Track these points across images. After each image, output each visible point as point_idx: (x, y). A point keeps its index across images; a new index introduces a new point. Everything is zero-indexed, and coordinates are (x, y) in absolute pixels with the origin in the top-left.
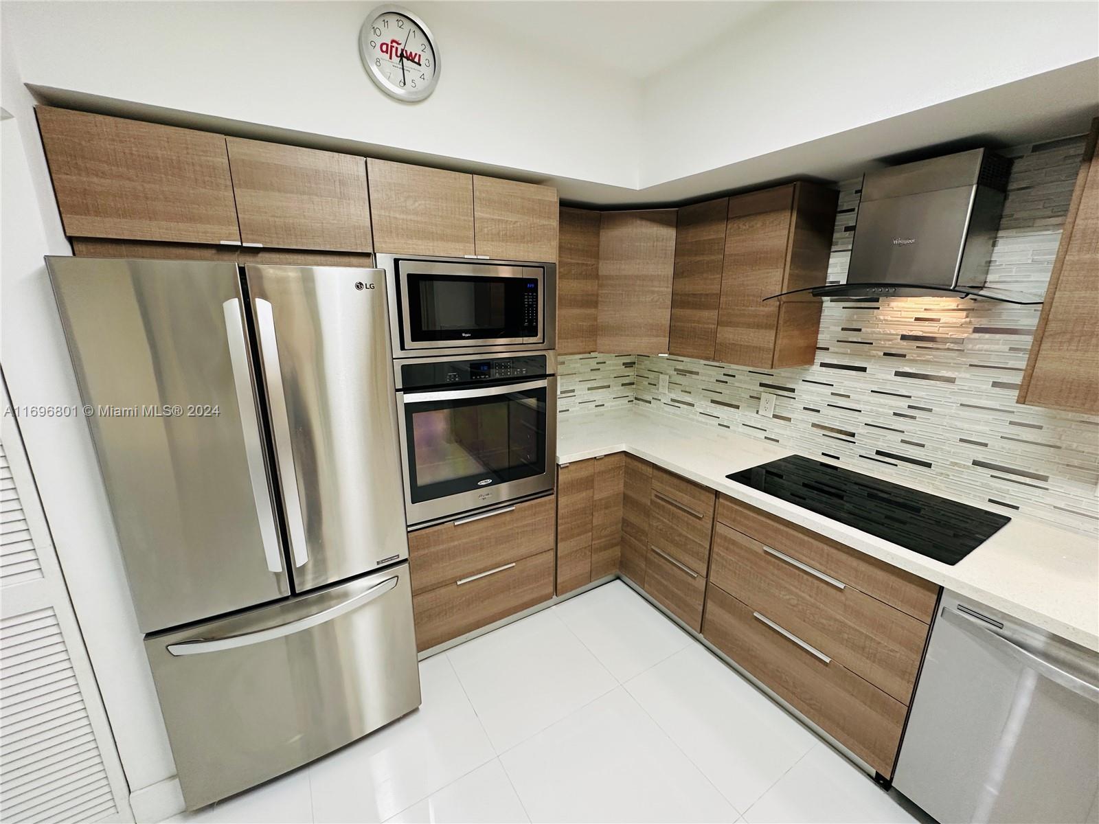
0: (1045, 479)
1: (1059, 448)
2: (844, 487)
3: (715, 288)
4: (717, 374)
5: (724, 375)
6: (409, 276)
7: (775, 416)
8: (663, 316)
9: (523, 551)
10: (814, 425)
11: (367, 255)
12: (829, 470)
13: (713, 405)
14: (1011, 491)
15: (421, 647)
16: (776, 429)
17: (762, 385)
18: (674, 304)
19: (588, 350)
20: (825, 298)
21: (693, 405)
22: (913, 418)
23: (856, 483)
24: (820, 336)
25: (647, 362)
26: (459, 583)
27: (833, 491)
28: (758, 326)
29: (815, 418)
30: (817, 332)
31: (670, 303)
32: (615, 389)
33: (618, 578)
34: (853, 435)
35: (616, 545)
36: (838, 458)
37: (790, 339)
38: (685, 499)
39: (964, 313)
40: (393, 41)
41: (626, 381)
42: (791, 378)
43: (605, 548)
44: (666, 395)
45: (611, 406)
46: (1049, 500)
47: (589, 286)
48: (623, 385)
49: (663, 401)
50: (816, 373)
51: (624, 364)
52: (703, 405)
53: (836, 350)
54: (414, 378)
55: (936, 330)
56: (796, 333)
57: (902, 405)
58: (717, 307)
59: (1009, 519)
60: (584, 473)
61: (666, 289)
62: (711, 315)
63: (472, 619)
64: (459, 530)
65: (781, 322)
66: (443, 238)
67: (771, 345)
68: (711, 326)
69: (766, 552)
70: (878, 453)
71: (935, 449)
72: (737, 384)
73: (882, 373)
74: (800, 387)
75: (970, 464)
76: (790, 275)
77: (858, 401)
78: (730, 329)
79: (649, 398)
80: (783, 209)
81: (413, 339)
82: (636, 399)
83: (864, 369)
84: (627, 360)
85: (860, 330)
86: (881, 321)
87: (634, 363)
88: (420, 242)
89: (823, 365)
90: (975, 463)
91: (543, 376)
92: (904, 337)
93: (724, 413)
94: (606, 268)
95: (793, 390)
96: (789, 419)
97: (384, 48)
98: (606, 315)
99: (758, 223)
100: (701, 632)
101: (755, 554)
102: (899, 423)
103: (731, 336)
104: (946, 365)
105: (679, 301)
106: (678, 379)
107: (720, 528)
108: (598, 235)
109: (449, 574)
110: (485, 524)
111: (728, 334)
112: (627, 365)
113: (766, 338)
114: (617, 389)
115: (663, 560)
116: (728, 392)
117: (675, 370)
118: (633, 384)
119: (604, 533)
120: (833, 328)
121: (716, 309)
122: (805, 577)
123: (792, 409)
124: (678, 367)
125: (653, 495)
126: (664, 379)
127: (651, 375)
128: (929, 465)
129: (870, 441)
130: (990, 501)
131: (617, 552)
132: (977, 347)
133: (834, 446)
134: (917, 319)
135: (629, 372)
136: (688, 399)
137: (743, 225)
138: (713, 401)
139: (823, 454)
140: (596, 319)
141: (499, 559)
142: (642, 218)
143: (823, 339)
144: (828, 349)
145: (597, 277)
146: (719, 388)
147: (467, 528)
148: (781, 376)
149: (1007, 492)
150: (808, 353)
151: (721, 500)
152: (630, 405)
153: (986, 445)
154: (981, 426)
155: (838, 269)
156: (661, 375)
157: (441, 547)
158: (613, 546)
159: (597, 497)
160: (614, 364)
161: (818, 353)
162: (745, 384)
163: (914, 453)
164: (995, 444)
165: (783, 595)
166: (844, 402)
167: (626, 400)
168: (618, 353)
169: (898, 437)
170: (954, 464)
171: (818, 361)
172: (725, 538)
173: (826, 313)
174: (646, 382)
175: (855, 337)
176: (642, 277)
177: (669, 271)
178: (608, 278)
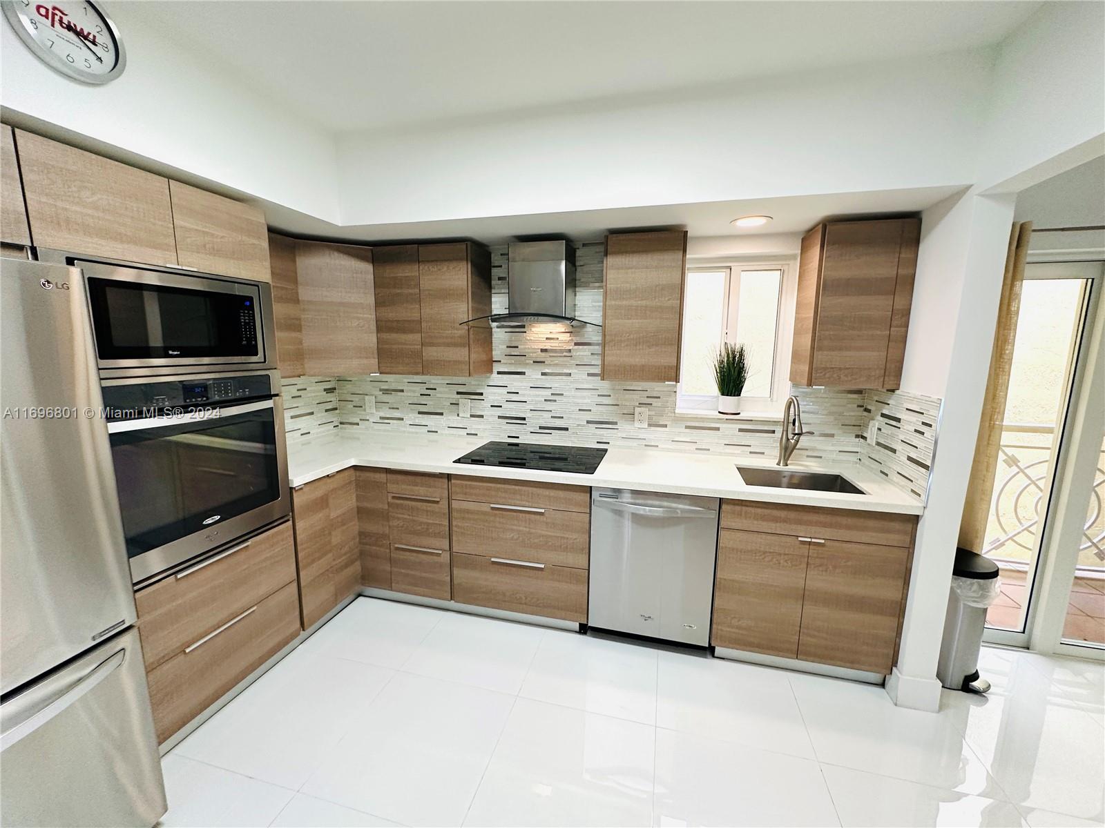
0: (616, 423)
1: (618, 405)
2: (525, 457)
3: (416, 316)
4: (421, 389)
5: (427, 389)
7: (472, 416)
8: (372, 340)
9: (263, 590)
10: (499, 417)
11: (24, 248)
12: (514, 447)
13: (420, 415)
14: (605, 434)
15: (162, 737)
16: (474, 425)
17: (458, 393)
18: (379, 330)
19: (297, 374)
20: (493, 324)
21: (402, 419)
22: (555, 401)
23: (531, 452)
24: (494, 353)
25: (349, 386)
26: (187, 651)
27: (519, 461)
28: (455, 345)
29: (499, 412)
30: (492, 350)
31: (375, 328)
32: (319, 415)
33: (360, 595)
34: (524, 419)
35: (356, 560)
36: (518, 437)
37: (477, 355)
38: (421, 491)
39: (569, 334)
40: (54, 8)
41: (329, 406)
42: (479, 385)
43: (346, 566)
44: (374, 414)
45: (317, 434)
46: (620, 435)
47: (292, 310)
48: (326, 411)
49: (371, 420)
50: (495, 379)
51: (325, 390)
52: (412, 417)
53: (505, 361)
55: (557, 345)
56: (481, 349)
57: (547, 393)
58: (420, 331)
59: (606, 450)
60: (319, 493)
61: (371, 316)
62: (416, 337)
63: (210, 690)
64: (183, 584)
65: (471, 342)
66: (135, 241)
67: (467, 359)
68: (416, 347)
69: (493, 508)
70: (541, 428)
71: (569, 418)
72: (438, 395)
73: (534, 374)
74: (486, 391)
75: (585, 423)
76: (472, 307)
77: (524, 395)
78: (434, 348)
79: (356, 420)
80: (461, 259)
82: (341, 423)
83: (523, 373)
84: (328, 386)
85: (517, 347)
86: (527, 340)
87: (335, 389)
88: (103, 242)
89: (499, 373)
90: (588, 422)
91: (269, 397)
92: (542, 350)
93: (431, 421)
94: (304, 293)
95: (482, 394)
96: (482, 416)
97: (43, 11)
98: (310, 339)
99: (444, 267)
100: (451, 599)
101: (484, 513)
102: (548, 406)
103: (435, 354)
104: (565, 366)
105: (382, 326)
106: (385, 398)
107: (455, 505)
108: (294, 261)
109: (175, 642)
110: (215, 568)
111: (431, 353)
112: (329, 391)
113: (461, 354)
114: (321, 416)
115: (408, 553)
116: (431, 403)
117: (381, 390)
118: (336, 409)
119: (343, 551)
120: (501, 347)
121: (419, 333)
122: (521, 515)
123: (483, 407)
124: (383, 387)
125: (390, 498)
126: (369, 401)
127: (356, 399)
128: (567, 429)
129: (535, 421)
130: (598, 442)
131: (357, 567)
132: (578, 354)
133: (514, 429)
134: (547, 339)
135: (330, 397)
136: (396, 414)
137: (433, 268)
138: (420, 413)
139: (509, 437)
140: (301, 343)
141: (236, 606)
142: (339, 251)
143: (497, 354)
144: (500, 361)
145: (297, 301)
146: (424, 400)
147: (193, 580)
148: (472, 384)
149: (603, 435)
150: (488, 366)
151: (453, 481)
152: (336, 430)
153: (590, 410)
154: (588, 400)
155: (499, 304)
156: (367, 397)
157: (159, 612)
158: (351, 562)
159: (333, 515)
160: (315, 391)
161: (495, 365)
162: (445, 394)
163: (558, 423)
164: (594, 409)
165: (509, 535)
166: (514, 397)
167: (331, 426)
168: (320, 379)
169: (549, 415)
170: (579, 425)
171: (495, 371)
172: (460, 511)
173: (495, 336)
174: (350, 406)
175: (514, 352)
176: (346, 305)
177: (371, 300)
178: (310, 303)
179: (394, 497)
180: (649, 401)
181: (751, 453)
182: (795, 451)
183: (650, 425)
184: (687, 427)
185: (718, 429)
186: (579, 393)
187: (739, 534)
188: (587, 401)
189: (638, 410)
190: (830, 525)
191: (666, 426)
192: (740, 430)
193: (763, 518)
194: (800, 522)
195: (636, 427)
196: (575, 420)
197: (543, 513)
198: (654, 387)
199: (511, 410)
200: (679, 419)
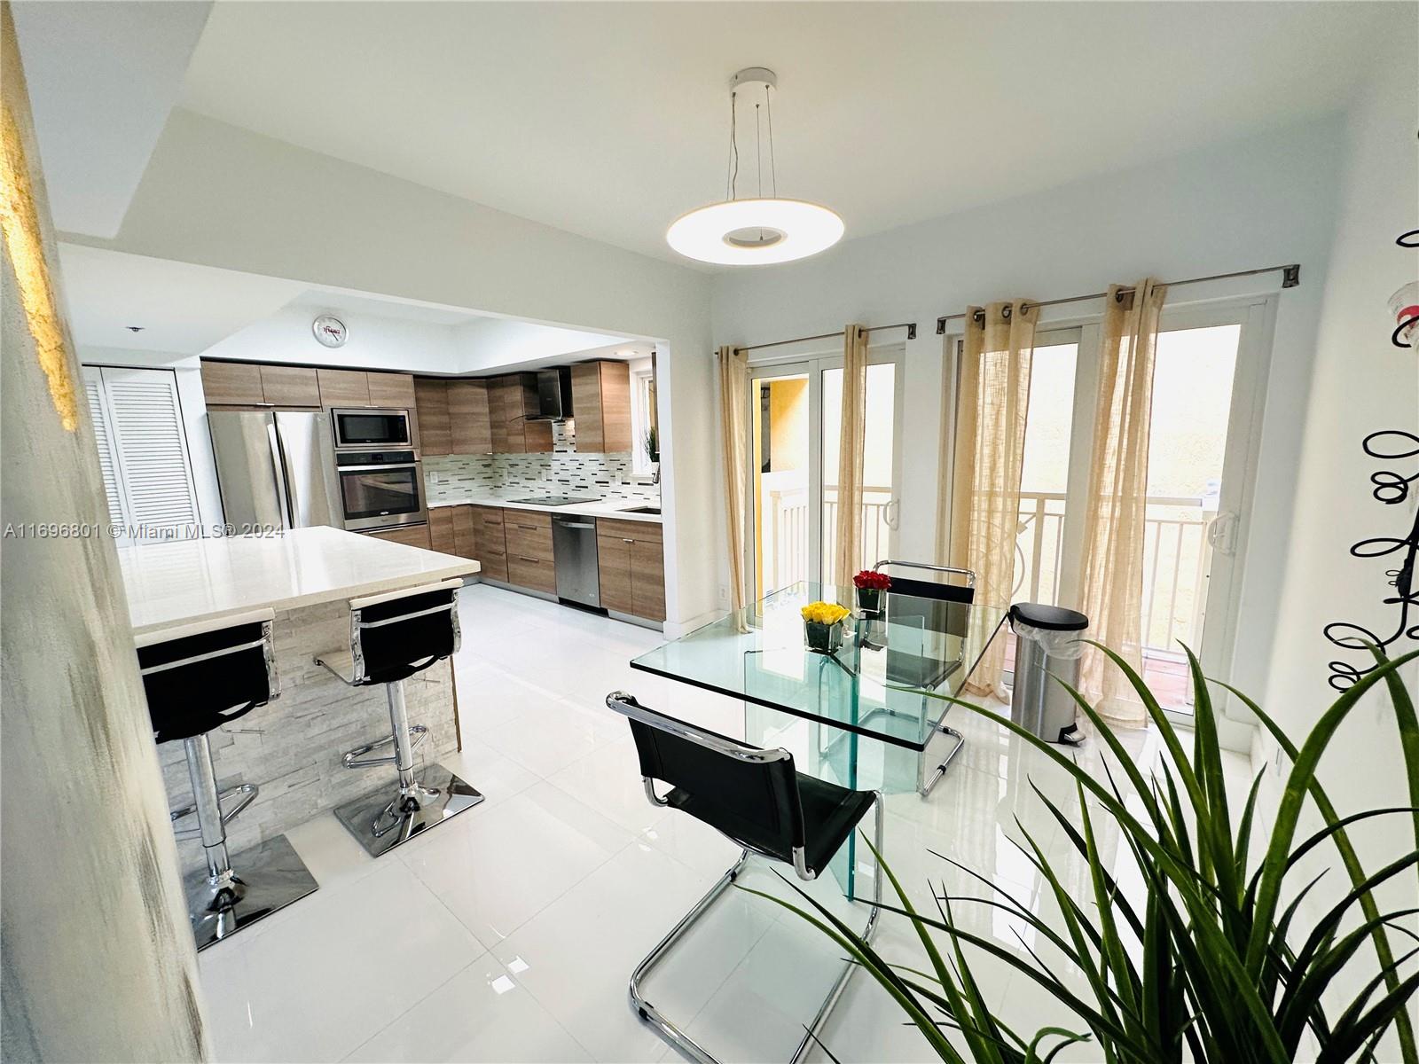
0: (607, 483)
1: (608, 470)
3: (504, 418)
4: (524, 463)
5: (528, 463)
6: (339, 415)
7: (547, 480)
8: (487, 433)
10: (559, 480)
11: (318, 407)
13: (526, 481)
14: (604, 490)
16: (549, 486)
17: (541, 465)
18: (492, 428)
20: (552, 420)
21: (518, 483)
22: (580, 469)
24: (554, 439)
25: (496, 463)
28: (518, 435)
30: (551, 437)
31: (490, 426)
34: (568, 481)
36: (567, 493)
37: (534, 440)
38: (492, 518)
40: (327, 326)
41: (486, 475)
42: (548, 460)
44: (507, 480)
45: (478, 491)
46: (610, 490)
47: (445, 419)
48: (484, 478)
49: (507, 484)
50: (556, 456)
51: (482, 465)
52: (524, 482)
53: (558, 444)
54: (342, 460)
56: (536, 437)
60: (447, 513)
61: (487, 419)
62: (505, 430)
65: (526, 432)
66: (353, 399)
67: (524, 442)
68: (506, 437)
69: (519, 527)
70: (576, 487)
72: (533, 467)
73: (570, 450)
74: (552, 463)
76: (526, 411)
77: (567, 466)
78: (511, 437)
79: (500, 484)
80: (516, 384)
81: (342, 442)
82: (495, 487)
83: (566, 451)
84: (484, 463)
85: (562, 435)
86: (566, 429)
87: (491, 465)
88: (343, 401)
89: (556, 452)
90: (597, 482)
91: (414, 462)
92: (572, 436)
94: (454, 409)
95: (550, 466)
96: (551, 480)
98: (457, 435)
99: (511, 390)
100: (508, 582)
102: (578, 472)
103: (512, 440)
105: (492, 425)
106: (511, 470)
107: (506, 525)
108: (446, 392)
112: (485, 466)
113: (522, 440)
114: (479, 481)
116: (531, 472)
117: (509, 465)
118: (492, 477)
120: (556, 435)
121: (505, 428)
124: (510, 463)
125: (485, 522)
126: (505, 474)
127: (499, 470)
128: (587, 487)
130: (601, 496)
133: (564, 488)
134: (572, 428)
135: (487, 470)
136: (517, 481)
137: (508, 390)
138: (526, 478)
139: (563, 493)
140: (451, 435)
142: (469, 384)
144: (556, 444)
145: (450, 414)
146: (527, 470)
148: (545, 459)
150: (549, 447)
151: (505, 512)
159: (456, 529)
160: (478, 466)
161: (554, 446)
162: (536, 466)
163: (583, 483)
164: (599, 473)
165: (526, 542)
166: (564, 467)
167: (487, 488)
168: (478, 457)
169: (578, 478)
170: (592, 484)
171: (555, 450)
172: (510, 529)
173: (553, 427)
174: (497, 475)
175: (562, 438)
176: (473, 414)
177: (487, 410)
178: (454, 414)
180: (621, 467)
183: (622, 483)
184: (638, 484)
187: (604, 538)
188: (595, 468)
189: (617, 473)
190: (636, 531)
191: (629, 484)
193: (613, 528)
194: (624, 530)
195: (615, 485)
196: (590, 481)
197: (535, 529)
198: (623, 458)
199: (563, 475)
200: (635, 479)
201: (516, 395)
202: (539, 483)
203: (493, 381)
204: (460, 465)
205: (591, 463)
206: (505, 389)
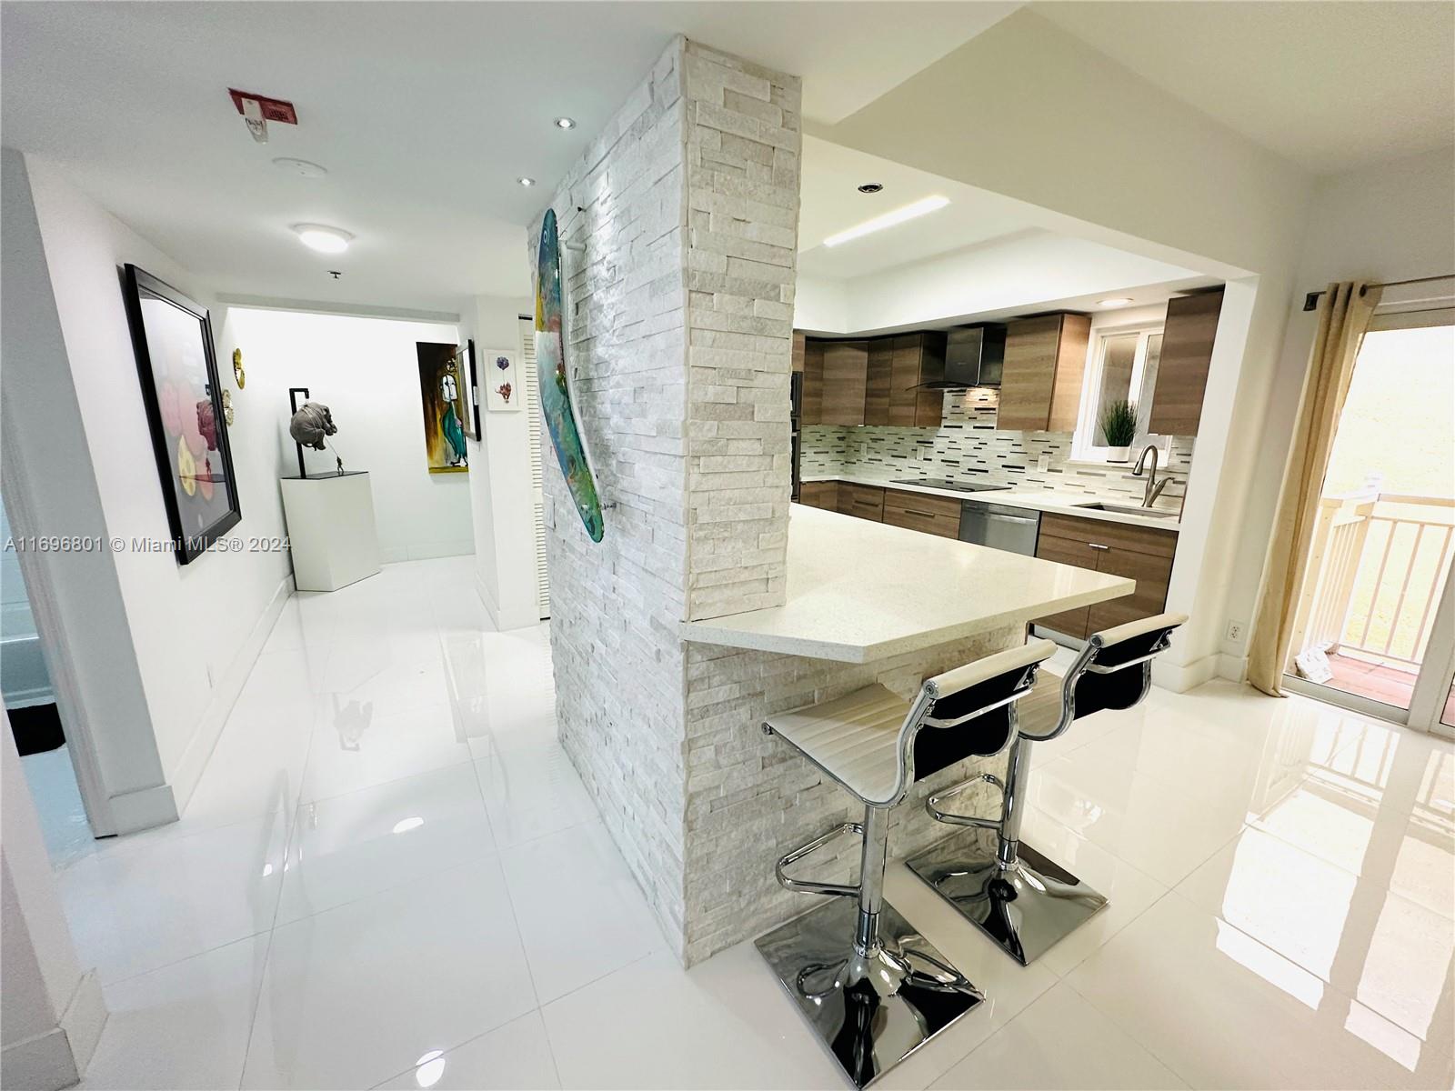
0: (1023, 468)
1: (1027, 453)
3: (887, 386)
4: (894, 439)
5: (899, 438)
7: (925, 459)
8: (861, 402)
10: (943, 461)
13: (893, 458)
14: (1014, 476)
16: (926, 466)
17: (918, 442)
18: (867, 396)
19: (815, 422)
20: (946, 390)
21: (880, 460)
22: (981, 449)
24: (943, 411)
25: (853, 437)
28: (908, 405)
29: (942, 457)
30: (942, 409)
31: (865, 395)
32: (832, 454)
34: (958, 462)
36: (953, 476)
37: (924, 412)
38: (870, 498)
39: (995, 396)
41: (839, 449)
42: (931, 436)
44: (865, 456)
45: (829, 466)
46: (1025, 477)
47: (818, 385)
48: (837, 452)
49: (863, 461)
50: (943, 431)
52: (888, 459)
53: (950, 418)
55: (986, 404)
56: (928, 409)
57: (976, 443)
58: (889, 396)
60: (814, 489)
61: (863, 387)
62: (886, 400)
65: (918, 404)
67: (914, 414)
68: (886, 407)
69: (906, 512)
70: (969, 470)
71: (989, 463)
72: (905, 443)
73: (968, 428)
74: (936, 440)
75: (1001, 467)
76: (922, 377)
77: (960, 444)
78: (896, 408)
79: (855, 460)
80: (916, 346)
82: (846, 462)
83: (961, 427)
84: (840, 435)
85: (959, 407)
86: (966, 401)
87: (844, 437)
89: (945, 427)
90: (1003, 466)
92: (976, 409)
93: (898, 462)
94: (827, 375)
95: (932, 443)
96: (930, 460)
98: (827, 402)
99: (906, 352)
101: (900, 514)
102: (976, 453)
104: (990, 421)
105: (870, 394)
106: (873, 445)
107: (887, 508)
108: (823, 355)
111: (895, 411)
112: (839, 439)
113: (911, 411)
114: (834, 455)
116: (900, 449)
117: (871, 439)
118: (843, 452)
120: (948, 407)
122: (921, 517)
123: (933, 453)
124: (872, 437)
126: (864, 447)
127: (857, 445)
128: (987, 471)
129: (966, 465)
130: (1008, 483)
133: (950, 470)
134: (980, 400)
135: (841, 443)
136: (879, 457)
137: (900, 352)
138: (893, 456)
139: (947, 476)
140: (821, 404)
142: (849, 346)
143: (945, 412)
144: (947, 418)
145: (821, 379)
146: (896, 447)
148: (927, 433)
149: (1012, 477)
150: (937, 421)
151: (887, 493)
152: (841, 467)
153: (1005, 457)
156: (862, 444)
160: (832, 438)
161: (943, 420)
162: (910, 443)
163: (982, 466)
164: (1009, 456)
166: (954, 446)
168: (834, 429)
169: (975, 460)
170: (996, 469)
171: (942, 425)
172: (889, 513)
173: (945, 398)
174: (853, 450)
175: (957, 410)
176: (848, 380)
177: (864, 376)
178: (828, 380)
179: (856, 502)
180: (1050, 450)
181: (1131, 498)
182: (1159, 497)
183: (1049, 470)
184: (1078, 473)
185: (1104, 475)
186: (1000, 443)
187: (1051, 539)
188: (1004, 449)
189: (1041, 457)
190: (1115, 537)
191: (1061, 471)
192: (1124, 477)
193: (1072, 529)
194: (1092, 533)
195: (1039, 472)
196: (994, 464)
197: (933, 517)
198: (1054, 438)
199: (950, 455)
200: (1073, 466)
201: (914, 358)
202: (911, 462)
203: (878, 345)
204: (818, 436)
205: (999, 444)
206: (895, 353)
